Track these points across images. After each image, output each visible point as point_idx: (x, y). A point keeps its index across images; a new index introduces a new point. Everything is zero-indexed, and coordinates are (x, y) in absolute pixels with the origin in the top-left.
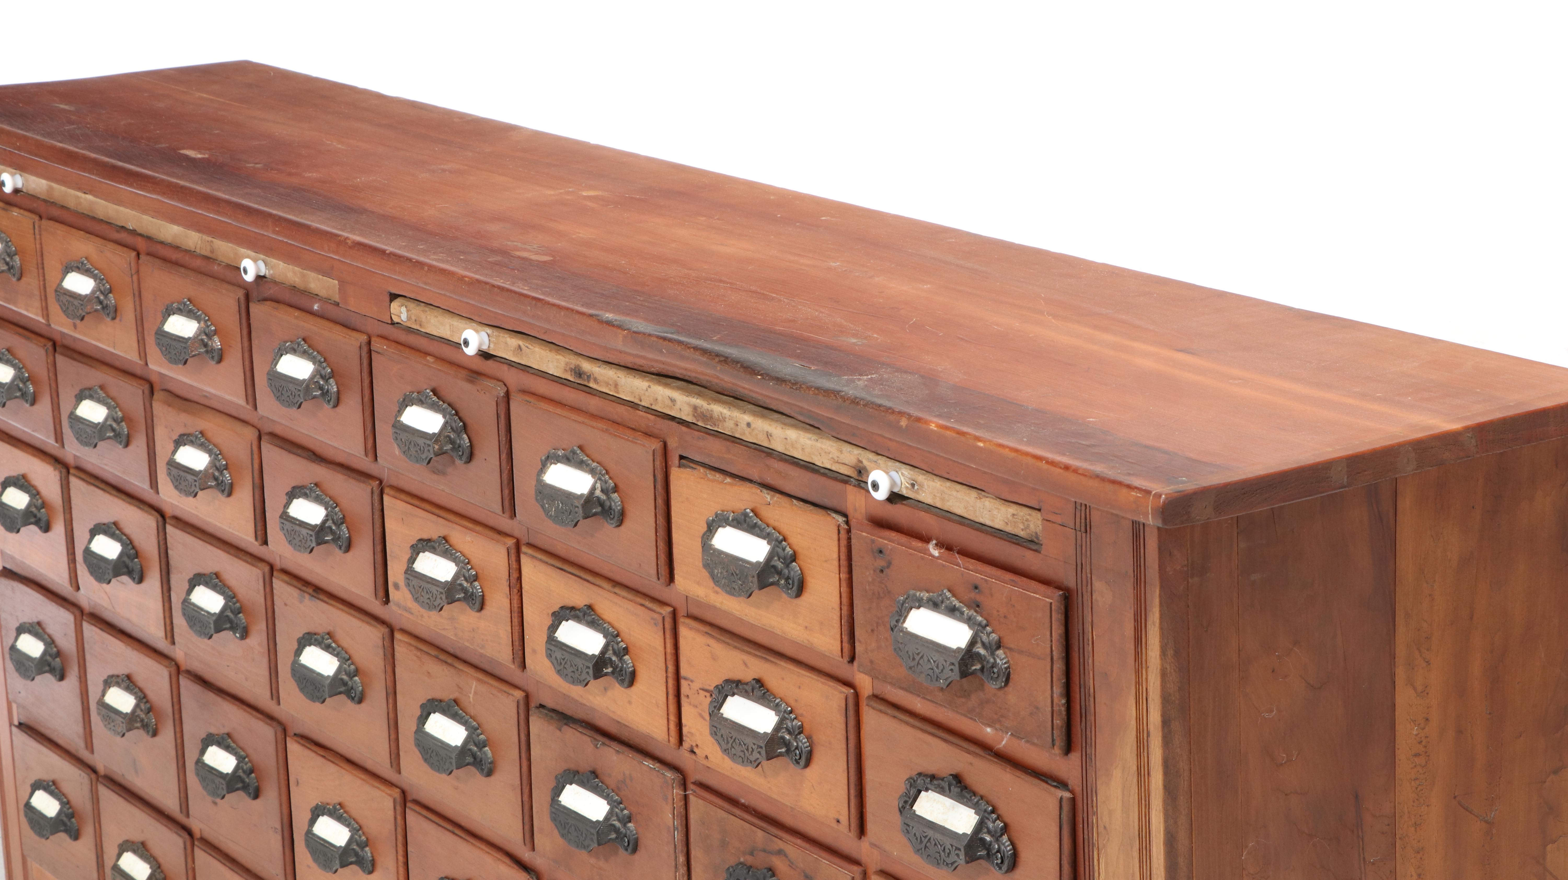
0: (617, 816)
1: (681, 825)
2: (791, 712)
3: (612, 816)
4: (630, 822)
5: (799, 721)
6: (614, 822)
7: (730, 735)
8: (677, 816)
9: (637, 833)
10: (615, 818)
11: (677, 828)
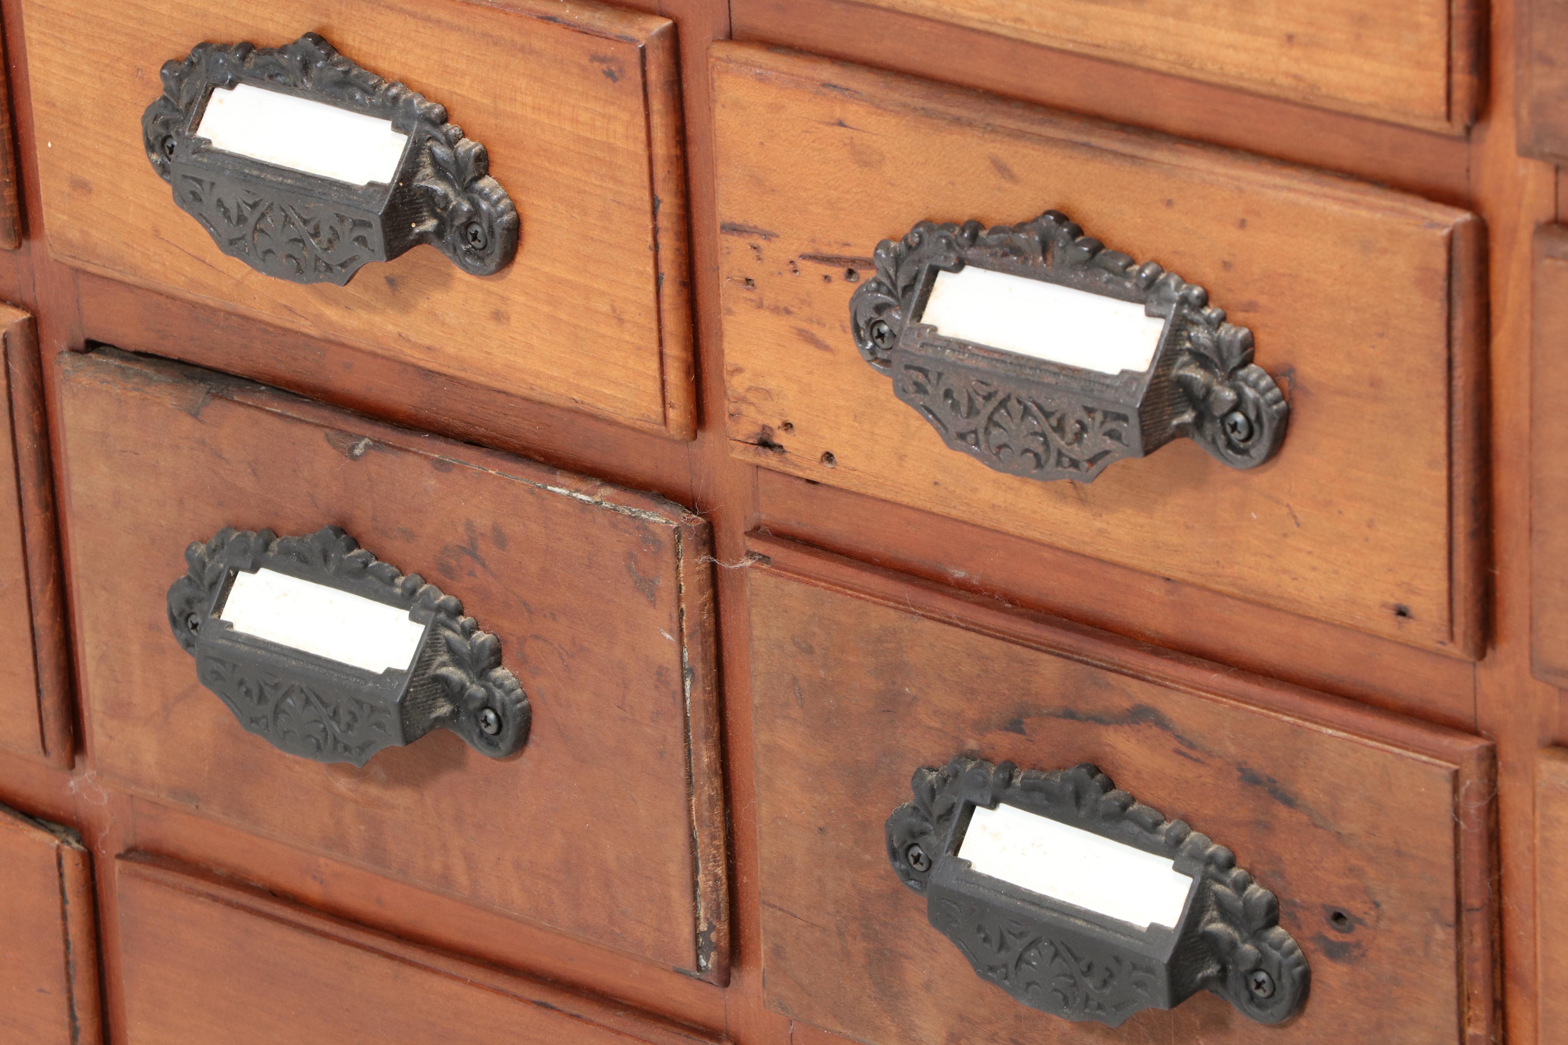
0: (451, 649)
1: (704, 660)
2: (1204, 301)
3: (436, 652)
4: (498, 663)
5: (1239, 325)
6: (443, 671)
7: (984, 390)
8: (691, 636)
9: (526, 696)
10: (445, 658)
11: (691, 671)
